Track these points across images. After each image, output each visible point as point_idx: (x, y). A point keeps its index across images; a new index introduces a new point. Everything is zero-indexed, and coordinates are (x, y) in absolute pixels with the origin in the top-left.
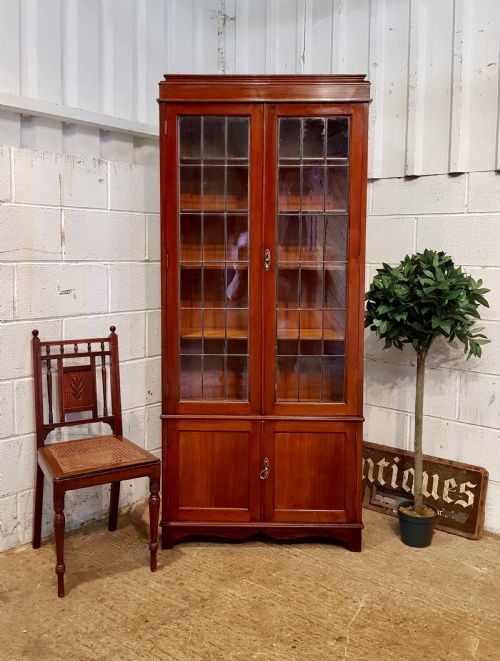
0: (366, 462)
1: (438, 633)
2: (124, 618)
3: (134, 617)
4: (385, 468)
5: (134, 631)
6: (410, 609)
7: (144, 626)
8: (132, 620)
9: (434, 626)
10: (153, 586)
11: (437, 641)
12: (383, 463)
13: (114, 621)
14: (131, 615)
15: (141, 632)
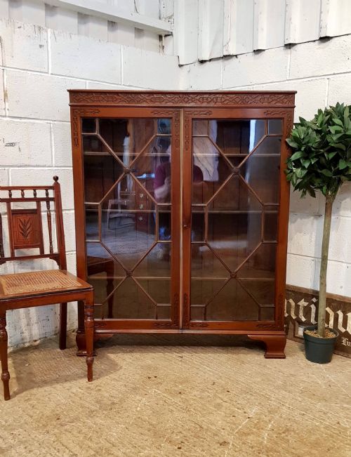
0: (288, 302)
2: (41, 415)
3: (49, 415)
4: (305, 307)
5: (45, 426)
6: (295, 421)
7: (55, 423)
8: (47, 417)
10: (74, 391)
12: (303, 303)
13: (31, 417)
14: (48, 413)
15: (49, 428)
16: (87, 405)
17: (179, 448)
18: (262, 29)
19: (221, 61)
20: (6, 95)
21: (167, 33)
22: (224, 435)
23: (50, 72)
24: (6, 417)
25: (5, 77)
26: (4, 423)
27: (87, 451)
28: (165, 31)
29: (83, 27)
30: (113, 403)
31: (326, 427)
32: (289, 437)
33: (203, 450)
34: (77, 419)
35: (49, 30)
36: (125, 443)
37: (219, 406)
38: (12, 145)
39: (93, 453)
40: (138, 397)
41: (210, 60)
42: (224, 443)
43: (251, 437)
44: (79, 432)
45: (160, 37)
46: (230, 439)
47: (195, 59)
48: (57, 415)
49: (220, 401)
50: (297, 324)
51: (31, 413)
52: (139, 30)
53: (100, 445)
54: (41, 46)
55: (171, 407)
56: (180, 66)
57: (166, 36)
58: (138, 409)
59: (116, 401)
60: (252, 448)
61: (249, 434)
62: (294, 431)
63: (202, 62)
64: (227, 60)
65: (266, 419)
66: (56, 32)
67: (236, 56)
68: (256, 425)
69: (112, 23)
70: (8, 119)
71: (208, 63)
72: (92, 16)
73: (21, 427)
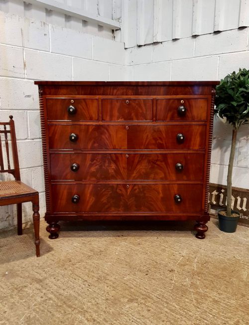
1: (224, 269)
2: (59, 259)
3: (64, 259)
5: (63, 265)
7: (69, 264)
9: (222, 266)
10: (75, 245)
11: (224, 273)
13: (53, 261)
14: (63, 258)
15: (66, 266)
16: (85, 252)
17: (147, 274)
18: (178, 26)
19: (151, 45)
20: (25, 65)
21: (117, 29)
22: (171, 266)
23: (51, 51)
24: (38, 262)
25: (24, 53)
26: (37, 265)
27: (93, 278)
28: (116, 27)
29: (68, 24)
30: (101, 251)
31: (228, 260)
32: (208, 266)
33: (161, 275)
34: (81, 261)
35: (50, 25)
36: (114, 273)
37: (164, 250)
38: (29, 96)
39: (96, 279)
40: (115, 247)
41: (145, 45)
42: (172, 271)
43: (187, 267)
44: (85, 268)
45: (113, 31)
46: (175, 268)
47: (136, 45)
48: (69, 259)
49: (163, 247)
50: (210, 206)
51: (53, 259)
52: (101, 26)
53: (99, 275)
54: (45, 35)
55: (136, 252)
56: (126, 49)
57: (116, 30)
58: (117, 254)
59: (102, 250)
60: (189, 272)
61: (185, 265)
62: (210, 262)
63: (140, 46)
64: (156, 45)
65: (193, 256)
66: (54, 26)
67: (161, 43)
68: (188, 260)
69: (85, 22)
70: (26, 80)
71: (143, 47)
72: (73, 17)
73: (48, 266)
